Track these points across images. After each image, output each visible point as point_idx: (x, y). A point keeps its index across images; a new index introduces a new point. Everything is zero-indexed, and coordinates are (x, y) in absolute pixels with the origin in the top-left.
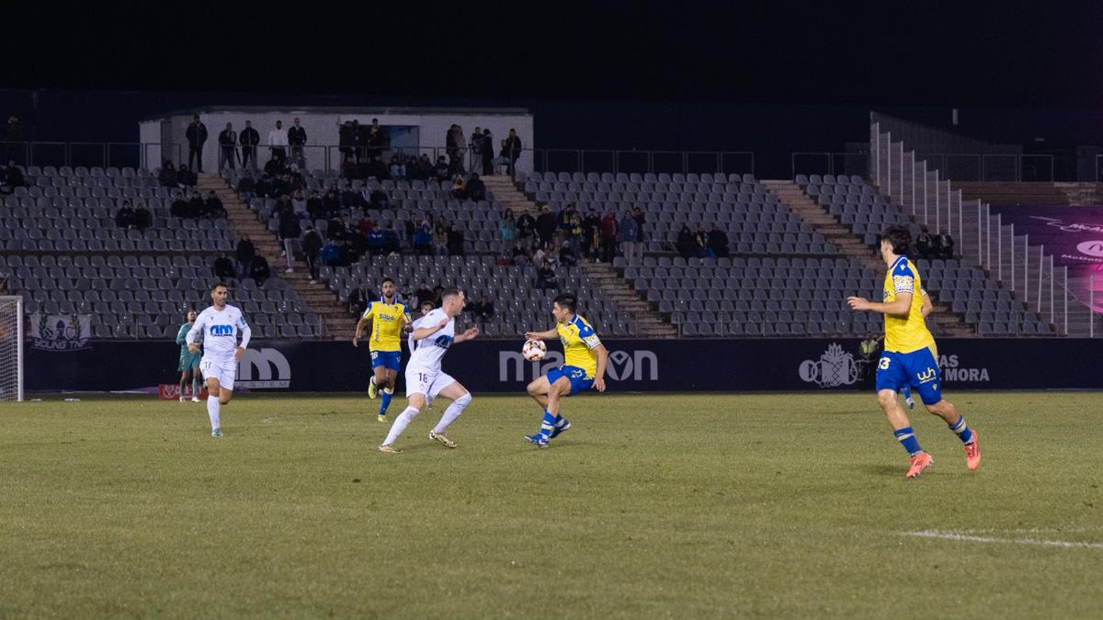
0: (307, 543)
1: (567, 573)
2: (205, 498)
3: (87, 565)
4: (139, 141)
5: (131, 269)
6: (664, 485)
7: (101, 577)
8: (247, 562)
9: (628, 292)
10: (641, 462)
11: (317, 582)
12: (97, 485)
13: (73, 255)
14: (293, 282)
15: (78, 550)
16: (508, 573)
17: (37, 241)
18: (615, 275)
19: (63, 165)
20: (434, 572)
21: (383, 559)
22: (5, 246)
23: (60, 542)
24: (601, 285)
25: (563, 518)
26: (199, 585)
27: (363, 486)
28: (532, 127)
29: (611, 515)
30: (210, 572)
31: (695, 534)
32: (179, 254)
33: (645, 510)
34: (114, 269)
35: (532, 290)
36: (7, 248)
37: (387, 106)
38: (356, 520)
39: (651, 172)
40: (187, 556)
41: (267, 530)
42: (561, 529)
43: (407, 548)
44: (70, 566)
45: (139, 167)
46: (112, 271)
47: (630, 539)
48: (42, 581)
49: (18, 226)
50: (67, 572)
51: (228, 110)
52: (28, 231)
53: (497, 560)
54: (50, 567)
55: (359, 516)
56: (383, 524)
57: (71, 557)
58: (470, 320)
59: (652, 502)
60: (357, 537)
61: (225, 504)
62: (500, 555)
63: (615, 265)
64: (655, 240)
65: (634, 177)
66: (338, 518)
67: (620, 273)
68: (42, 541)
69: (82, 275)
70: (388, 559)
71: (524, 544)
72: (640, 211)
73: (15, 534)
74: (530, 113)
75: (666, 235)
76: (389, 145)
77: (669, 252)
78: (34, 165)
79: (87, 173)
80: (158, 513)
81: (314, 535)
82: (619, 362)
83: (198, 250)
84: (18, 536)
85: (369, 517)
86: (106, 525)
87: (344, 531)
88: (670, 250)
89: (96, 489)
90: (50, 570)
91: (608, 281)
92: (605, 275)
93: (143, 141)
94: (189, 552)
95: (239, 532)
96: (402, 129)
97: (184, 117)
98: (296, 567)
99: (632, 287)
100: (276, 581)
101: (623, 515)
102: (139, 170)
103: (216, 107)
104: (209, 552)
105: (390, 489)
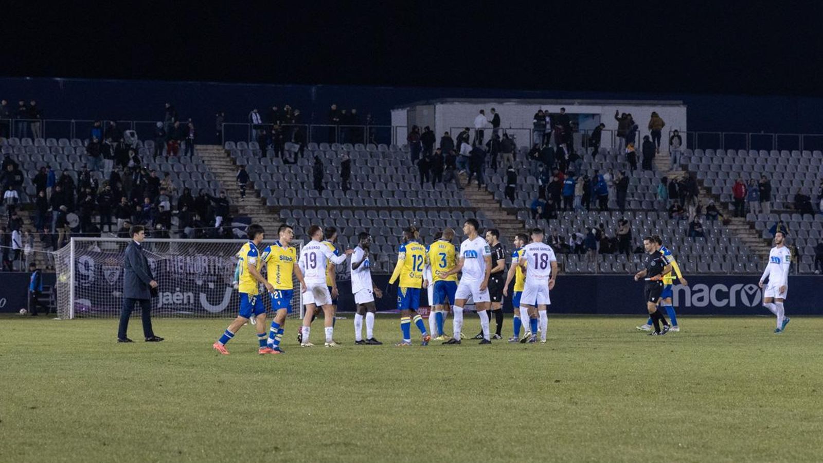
0: (523, 428)
1: (722, 452)
2: (445, 393)
3: (358, 443)
4: (390, 124)
5: (384, 220)
6: (790, 387)
7: (370, 452)
8: (479, 443)
9: (758, 240)
10: (772, 369)
11: (533, 458)
12: (362, 383)
13: (341, 209)
14: (506, 230)
15: (351, 432)
16: (677, 453)
17: (315, 199)
18: (748, 227)
19: (335, 142)
20: (620, 451)
21: (581, 442)
22: (291, 203)
23: (337, 426)
24: (737, 234)
25: (716, 411)
26: (443, 459)
27: (563, 385)
28: (685, 114)
29: (752, 409)
30: (452, 450)
31: (817, 424)
32: (420, 209)
33: (777, 405)
34: (372, 220)
35: (685, 238)
36: (292, 204)
37: (576, 98)
38: (559, 411)
39: (775, 149)
40: (433, 437)
41: (492, 418)
42: (715, 419)
43: (599, 432)
44: (346, 445)
45: (390, 143)
46: (370, 222)
47: (768, 428)
48: (326, 456)
49: (301, 187)
50: (344, 449)
51: (458, 102)
52: (308, 191)
53: (668, 443)
54: (331, 445)
55: (561, 408)
56: (580, 414)
57: (347, 437)
58: (639, 261)
59: (782, 399)
60: (560, 424)
61: (459, 398)
62: (669, 439)
63: (748, 219)
64: (778, 201)
65: (763, 153)
66: (545, 409)
67: (752, 226)
68: (324, 425)
69: (348, 225)
70: (585, 441)
71: (688, 430)
72: (766, 178)
73: (303, 419)
74: (684, 104)
75: (786, 197)
76: (578, 128)
77: (788, 210)
78: (312, 142)
79: (352, 148)
80: (409, 405)
81: (528, 422)
82: (751, 293)
83: (435, 206)
84: (306, 420)
85: (569, 409)
86: (372, 413)
87: (550, 419)
88: (789, 208)
89: (362, 386)
90: (331, 447)
91: (742, 231)
92: (740, 227)
93: (394, 124)
94: (434, 435)
95: (471, 419)
96: (587, 116)
97: (424, 106)
98: (516, 447)
99: (760, 236)
100: (501, 457)
101: (761, 409)
102: (391, 146)
103: (449, 99)
104: (450, 434)
105: (583, 388)
